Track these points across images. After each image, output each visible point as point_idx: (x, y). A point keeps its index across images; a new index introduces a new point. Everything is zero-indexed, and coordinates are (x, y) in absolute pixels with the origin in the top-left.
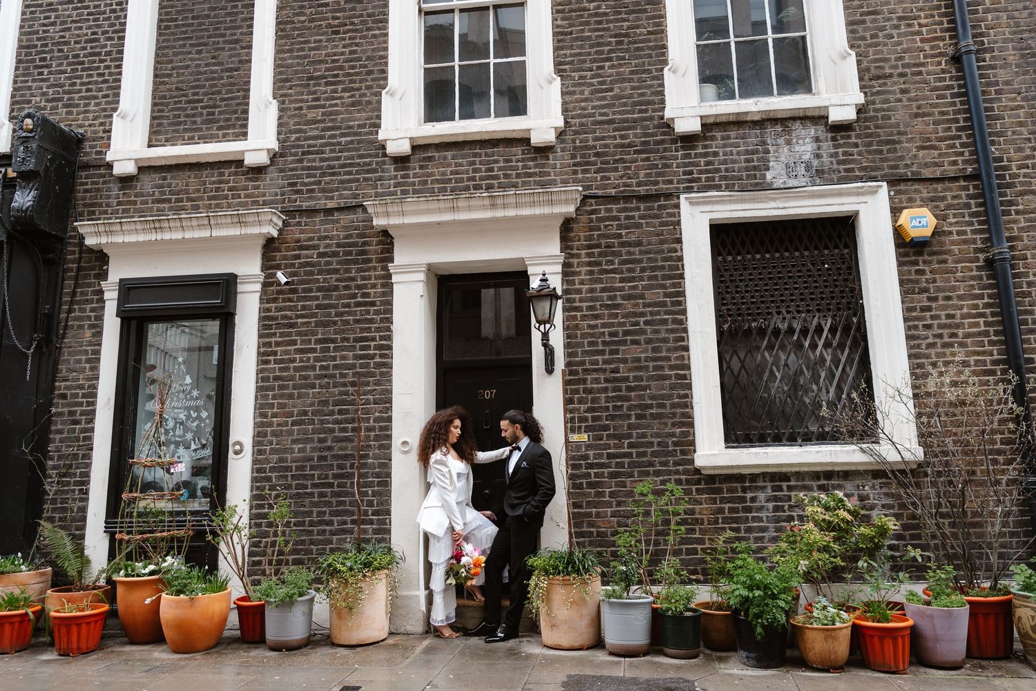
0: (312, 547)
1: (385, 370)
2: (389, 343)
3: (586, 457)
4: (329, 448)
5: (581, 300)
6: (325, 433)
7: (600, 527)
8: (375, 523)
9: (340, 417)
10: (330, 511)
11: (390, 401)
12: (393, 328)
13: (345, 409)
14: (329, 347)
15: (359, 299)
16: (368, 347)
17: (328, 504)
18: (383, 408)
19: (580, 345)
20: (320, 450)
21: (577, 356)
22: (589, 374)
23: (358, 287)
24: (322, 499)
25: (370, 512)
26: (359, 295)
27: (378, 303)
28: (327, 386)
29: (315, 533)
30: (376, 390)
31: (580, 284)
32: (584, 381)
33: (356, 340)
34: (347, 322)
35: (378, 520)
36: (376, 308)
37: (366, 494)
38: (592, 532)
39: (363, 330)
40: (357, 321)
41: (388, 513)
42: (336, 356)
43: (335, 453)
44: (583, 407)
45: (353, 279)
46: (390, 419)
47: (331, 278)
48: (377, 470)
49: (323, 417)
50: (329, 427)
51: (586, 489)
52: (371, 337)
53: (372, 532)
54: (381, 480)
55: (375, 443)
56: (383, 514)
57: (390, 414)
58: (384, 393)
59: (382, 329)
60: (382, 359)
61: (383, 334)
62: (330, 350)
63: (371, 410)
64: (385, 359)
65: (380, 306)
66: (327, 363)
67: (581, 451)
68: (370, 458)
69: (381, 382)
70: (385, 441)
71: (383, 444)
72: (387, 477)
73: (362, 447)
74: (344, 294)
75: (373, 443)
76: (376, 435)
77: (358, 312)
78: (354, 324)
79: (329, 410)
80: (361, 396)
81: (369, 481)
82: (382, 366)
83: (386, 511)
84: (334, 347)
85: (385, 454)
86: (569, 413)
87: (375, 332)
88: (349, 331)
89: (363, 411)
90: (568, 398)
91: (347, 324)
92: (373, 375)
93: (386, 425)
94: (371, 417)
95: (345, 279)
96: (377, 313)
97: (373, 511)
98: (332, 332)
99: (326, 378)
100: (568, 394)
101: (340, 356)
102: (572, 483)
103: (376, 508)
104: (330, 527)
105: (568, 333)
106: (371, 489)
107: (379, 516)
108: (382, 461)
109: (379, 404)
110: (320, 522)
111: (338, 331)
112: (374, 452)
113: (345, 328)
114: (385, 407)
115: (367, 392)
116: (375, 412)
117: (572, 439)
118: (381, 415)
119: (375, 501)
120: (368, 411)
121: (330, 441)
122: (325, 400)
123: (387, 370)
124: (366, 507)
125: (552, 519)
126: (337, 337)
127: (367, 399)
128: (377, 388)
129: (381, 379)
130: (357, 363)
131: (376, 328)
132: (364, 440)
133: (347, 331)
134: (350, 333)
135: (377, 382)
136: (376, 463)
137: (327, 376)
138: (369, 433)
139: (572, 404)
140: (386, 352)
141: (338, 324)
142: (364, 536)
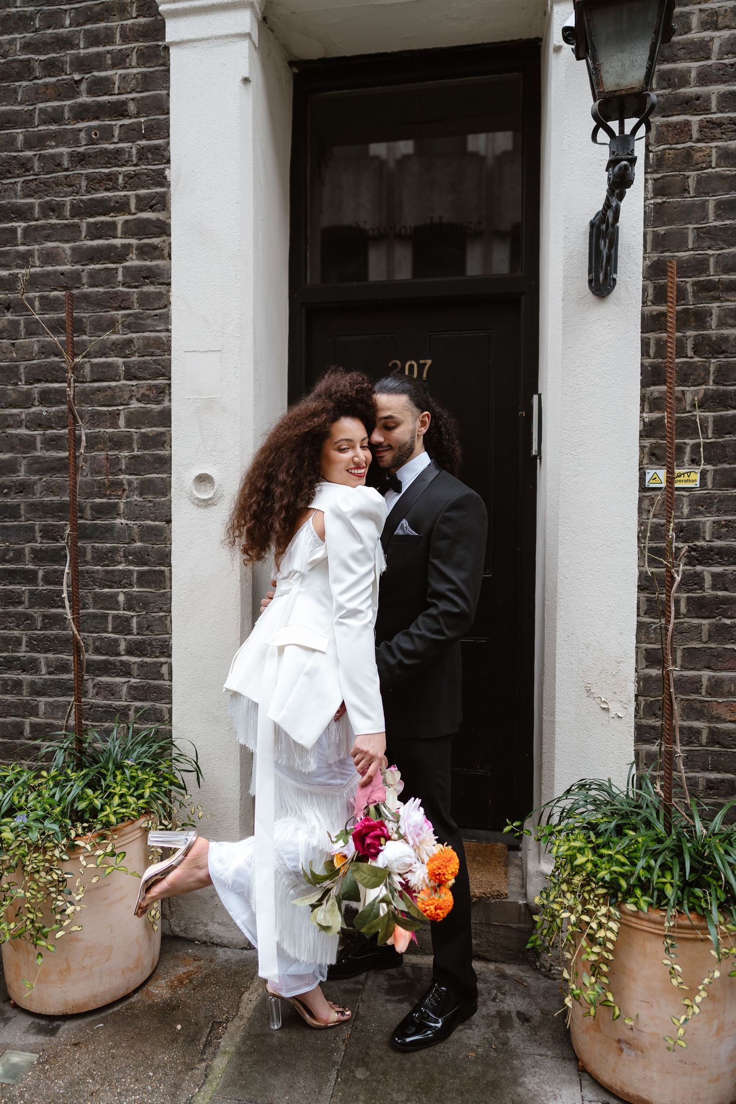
1: (151, 289)
2: (161, 216)
3: (688, 532)
4: (23, 488)
5: (705, 78)
6: (12, 449)
7: (719, 719)
8: (135, 672)
9: (44, 410)
10: (30, 638)
11: (165, 371)
12: (172, 173)
13: (56, 390)
14: (14, 231)
15: (84, 99)
16: (108, 230)
17: (25, 620)
18: (150, 387)
19: (697, 212)
20: (3, 490)
21: (682, 246)
22: (717, 299)
23: (82, 65)
24: (11, 609)
25: (123, 646)
26: (83, 86)
27: (132, 107)
28: (12, 331)
30: (130, 341)
31: (705, 25)
32: (700, 318)
33: (80, 210)
34: (54, 163)
35: (142, 665)
36: (126, 122)
37: (111, 602)
38: (697, 732)
39: (95, 183)
40: (81, 159)
41: (166, 650)
42: (30, 253)
43: (36, 499)
44: (692, 393)
45: (66, 43)
46: (165, 418)
47: (12, 42)
48: (138, 544)
49: (6, 408)
50: (19, 434)
51: (685, 616)
52: (117, 199)
53: (129, 693)
54: (145, 568)
55: (131, 477)
56: (153, 652)
57: (166, 404)
58: (152, 350)
59: (144, 177)
60: (146, 260)
61: (146, 191)
62: (17, 237)
63: (120, 394)
64: (152, 259)
65: (138, 115)
66: (11, 272)
67: (680, 514)
68: (119, 514)
69: (143, 322)
70: (156, 473)
71: (151, 481)
72: (160, 564)
73: (101, 485)
74: (46, 85)
75: (127, 477)
76: (134, 457)
77: (82, 135)
78: (72, 167)
79: (20, 392)
80: (95, 357)
81: (119, 571)
82: (144, 278)
83: (160, 645)
84: (26, 230)
85: (154, 506)
86: (650, 409)
87: (126, 187)
88: (61, 185)
89: (100, 396)
90: (649, 366)
91: (56, 166)
92: (122, 303)
93: (157, 431)
94: (120, 410)
95: (45, 44)
96: (130, 134)
97: (129, 642)
98: (19, 188)
99: (8, 310)
100: (649, 356)
101: (41, 252)
102: (647, 601)
103: (137, 637)
104: (31, 675)
105: (658, 179)
106: (124, 590)
107: (145, 655)
108: (149, 522)
109: (139, 379)
110: (9, 661)
111: (33, 185)
112: (128, 500)
113: (51, 178)
114: (155, 385)
115: (110, 346)
116: (131, 398)
117: (654, 481)
118: (143, 405)
119: (135, 620)
120: (113, 397)
121: (23, 469)
122: (8, 367)
123: (158, 290)
124: (112, 632)
125: (588, 692)
126: (32, 204)
127: (110, 365)
128: (134, 335)
129: (142, 314)
130: (83, 271)
131: (129, 177)
132: (104, 470)
133: (57, 185)
134: (64, 191)
135: (133, 321)
136: (135, 527)
137: (12, 305)
138: (117, 452)
139: (659, 384)
140: (155, 241)
141: (32, 168)
142: (109, 702)
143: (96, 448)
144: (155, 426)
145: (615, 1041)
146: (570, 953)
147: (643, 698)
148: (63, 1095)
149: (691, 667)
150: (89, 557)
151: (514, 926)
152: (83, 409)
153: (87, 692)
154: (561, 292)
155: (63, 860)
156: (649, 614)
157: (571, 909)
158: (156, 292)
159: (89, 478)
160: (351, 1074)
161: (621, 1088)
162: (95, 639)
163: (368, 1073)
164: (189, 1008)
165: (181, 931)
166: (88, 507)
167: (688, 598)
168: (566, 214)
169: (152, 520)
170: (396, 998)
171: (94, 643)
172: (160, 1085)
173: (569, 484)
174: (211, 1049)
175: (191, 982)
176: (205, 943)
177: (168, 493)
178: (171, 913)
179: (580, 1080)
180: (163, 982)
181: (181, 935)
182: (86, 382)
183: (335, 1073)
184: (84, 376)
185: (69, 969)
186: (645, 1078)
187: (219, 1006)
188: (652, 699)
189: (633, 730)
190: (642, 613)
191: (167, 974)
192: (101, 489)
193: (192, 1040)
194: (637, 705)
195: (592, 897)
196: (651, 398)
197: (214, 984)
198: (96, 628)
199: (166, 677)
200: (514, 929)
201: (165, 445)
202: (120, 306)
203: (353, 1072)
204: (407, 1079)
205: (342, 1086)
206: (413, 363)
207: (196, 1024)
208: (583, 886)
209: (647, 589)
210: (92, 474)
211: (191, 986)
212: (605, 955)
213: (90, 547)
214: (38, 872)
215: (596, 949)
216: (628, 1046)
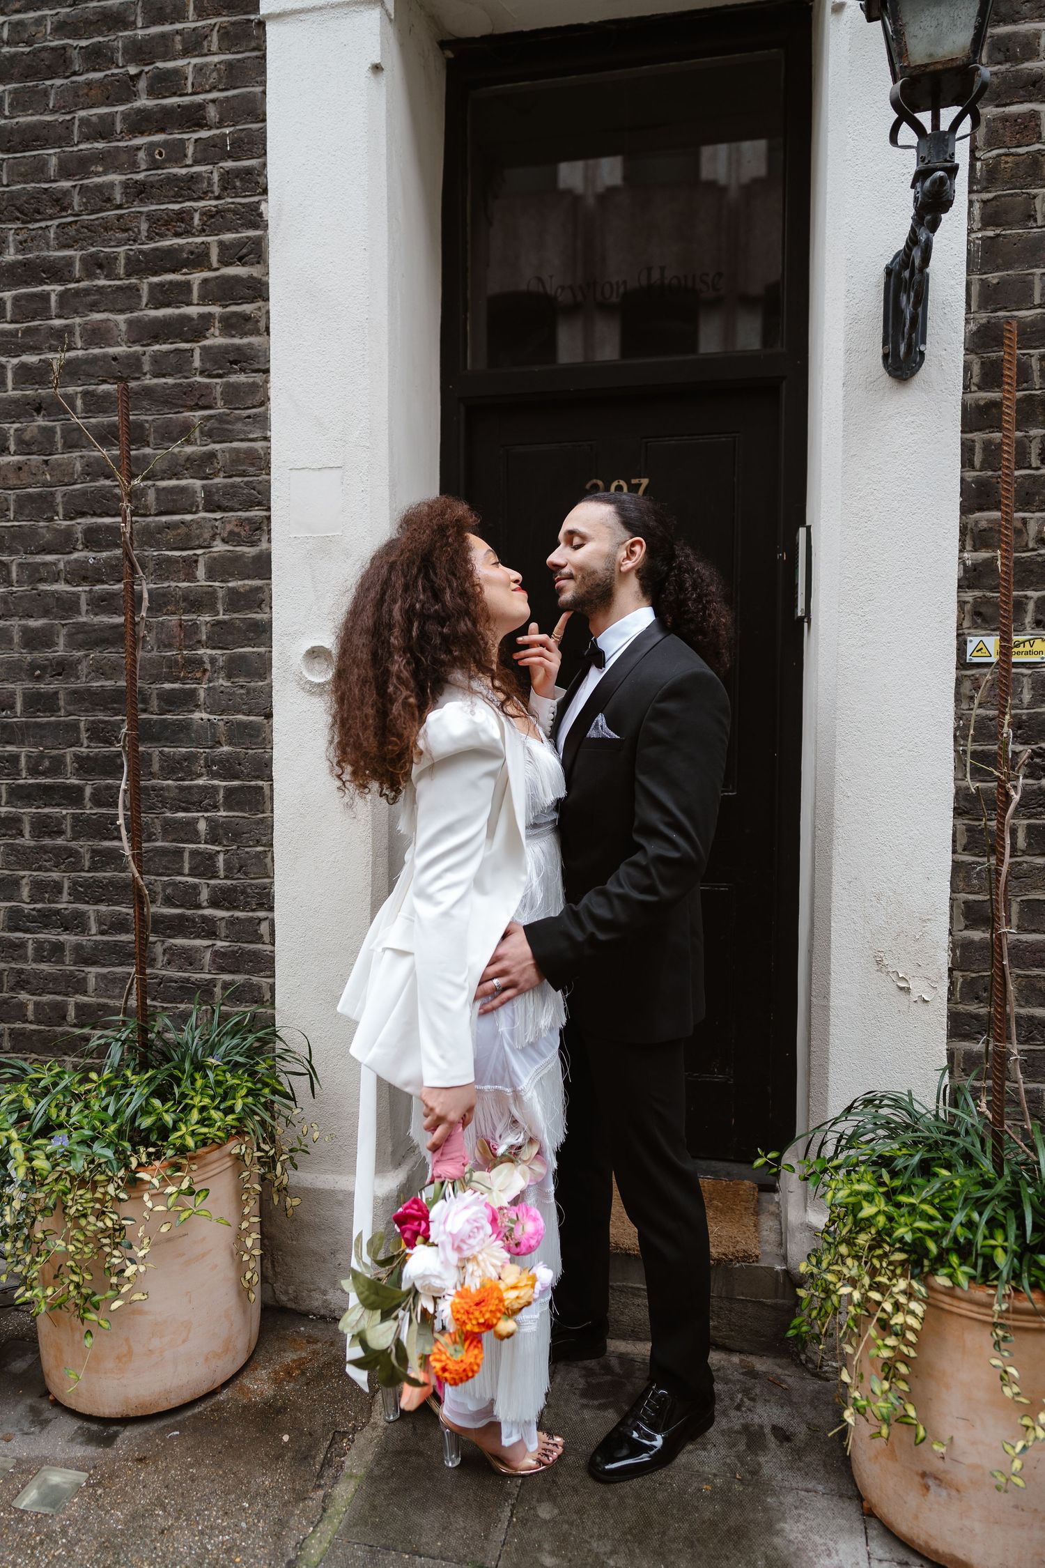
0: (23, 996)
1: (241, 378)
2: (254, 271)
3: (1032, 729)
4: (63, 668)
6: (46, 613)
8: (223, 930)
9: (90, 556)
10: (75, 883)
11: (261, 498)
12: (271, 209)
13: (107, 528)
14: (45, 297)
15: (144, 102)
16: (178, 294)
17: (66, 858)
18: (241, 522)
20: (34, 671)
23: (141, 52)
24: (47, 841)
25: (204, 895)
26: (142, 84)
27: (212, 113)
28: (44, 443)
29: (30, 951)
30: (212, 455)
33: (142, 265)
34: (102, 197)
35: (232, 922)
36: (204, 134)
37: (187, 831)
40: (139, 191)
41: (265, 900)
42: (69, 329)
43: (80, 684)
44: (1037, 522)
45: (117, 20)
46: (262, 566)
47: (39, 21)
48: (226, 749)
49: (37, 553)
50: (56, 592)
51: (1024, 853)
52: (192, 248)
53: (214, 961)
54: (236, 783)
55: (214, 652)
56: (248, 903)
57: (264, 545)
58: (244, 468)
59: (230, 215)
60: (233, 336)
61: (234, 236)
62: (50, 307)
63: (198, 531)
64: (244, 334)
65: (220, 125)
66: (42, 357)
67: (1017, 702)
68: (197, 706)
69: (230, 427)
70: (250, 646)
71: (243, 657)
72: (257, 778)
73: (172, 663)
74: (89, 84)
75: (209, 651)
76: (219, 623)
77: (142, 155)
78: (127, 202)
79: (56, 530)
80: (163, 479)
81: (198, 787)
82: (232, 363)
83: (257, 893)
84: (62, 295)
85: (248, 693)
86: (974, 546)
87: (204, 230)
88: (111, 229)
89: (170, 535)
90: (972, 482)
91: (104, 201)
92: (200, 399)
93: (251, 586)
94: (198, 555)
95: (88, 23)
96: (210, 152)
97: (213, 889)
98: (52, 236)
99: (39, 413)
100: (973, 468)
101: (84, 328)
102: (967, 830)
103: (225, 881)
104: (76, 935)
105: (988, 201)
106: (206, 815)
107: (236, 908)
108: (241, 717)
109: (224, 510)
110: (45, 916)
111: (72, 231)
112: (211, 685)
113: (97, 219)
114: (247, 519)
115: (183, 463)
116: (213, 538)
117: (980, 653)
118: (231, 548)
119: (221, 857)
120: (188, 537)
121: (61, 641)
122: (40, 495)
123: (251, 380)
124: (189, 875)
125: (878, 964)
126: (71, 257)
127: (183, 490)
128: (217, 446)
129: (228, 415)
130: (144, 354)
131: (208, 215)
132: (176, 642)
133: (106, 229)
134: (116, 239)
135: (216, 425)
136: (221, 723)
137: (44, 405)
138: (194, 617)
139: (989, 509)
140: (247, 308)
141: (70, 206)
142: (186, 975)
143: (165, 611)
144: (248, 578)
145: (917, 1474)
146: (851, 1345)
147: (961, 974)
148: (123, 1534)
149: (1033, 928)
150: (156, 767)
151: (769, 1301)
152: (146, 554)
153: (154, 960)
154: (842, 374)
155: (121, 1200)
156: (970, 850)
157: (853, 1282)
158: (248, 383)
159: (155, 653)
160: (532, 1512)
161: (926, 1542)
162: (166, 885)
163: (556, 1511)
164: (300, 1411)
165: (289, 1300)
166: (154, 696)
167: (1029, 826)
168: (849, 256)
169: (244, 714)
170: (596, 1403)
171: (164, 890)
172: (259, 1522)
173: (853, 658)
174: (332, 1471)
175: (303, 1373)
176: (323, 1317)
177: (268, 675)
178: (276, 1274)
179: (866, 1529)
180: (263, 1374)
181: (289, 1306)
182: (150, 515)
183: (508, 1509)
184: (146, 507)
185: (130, 1353)
186: (961, 1529)
187: (342, 1409)
188: (974, 975)
189: (945, 1020)
190: (959, 849)
191: (268, 1362)
192: (173, 670)
193: (304, 1457)
194: (952, 983)
195: (884, 1265)
196: (976, 530)
197: (336, 1377)
198: (168, 869)
199: (267, 939)
200: (768, 1306)
201: (263, 606)
202: (197, 404)
203: (534, 1508)
204: (612, 1521)
205: (518, 1529)
206: (622, 483)
207: (310, 1434)
208: (871, 1248)
209: (967, 813)
210: (159, 648)
211: (304, 1379)
212: (905, 1349)
213: (157, 753)
214: (85, 1216)
215: (891, 1341)
216: (937, 1482)
